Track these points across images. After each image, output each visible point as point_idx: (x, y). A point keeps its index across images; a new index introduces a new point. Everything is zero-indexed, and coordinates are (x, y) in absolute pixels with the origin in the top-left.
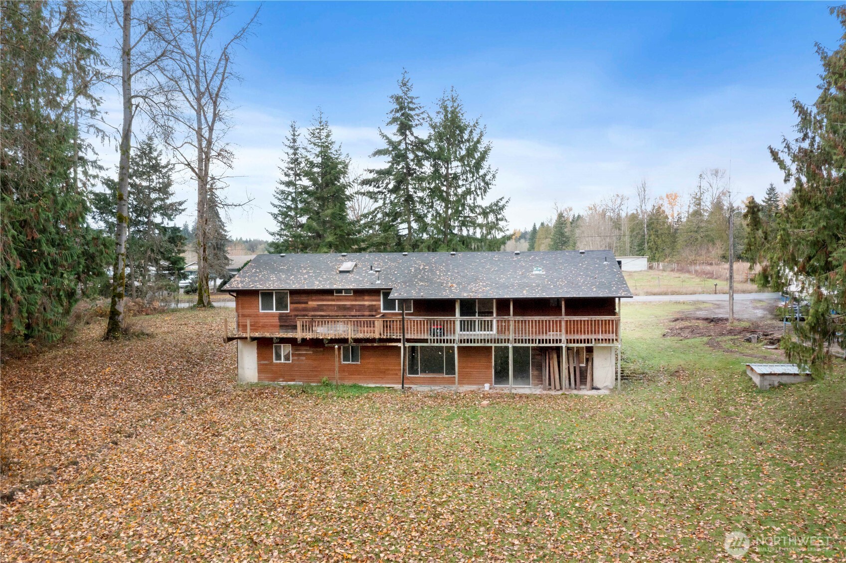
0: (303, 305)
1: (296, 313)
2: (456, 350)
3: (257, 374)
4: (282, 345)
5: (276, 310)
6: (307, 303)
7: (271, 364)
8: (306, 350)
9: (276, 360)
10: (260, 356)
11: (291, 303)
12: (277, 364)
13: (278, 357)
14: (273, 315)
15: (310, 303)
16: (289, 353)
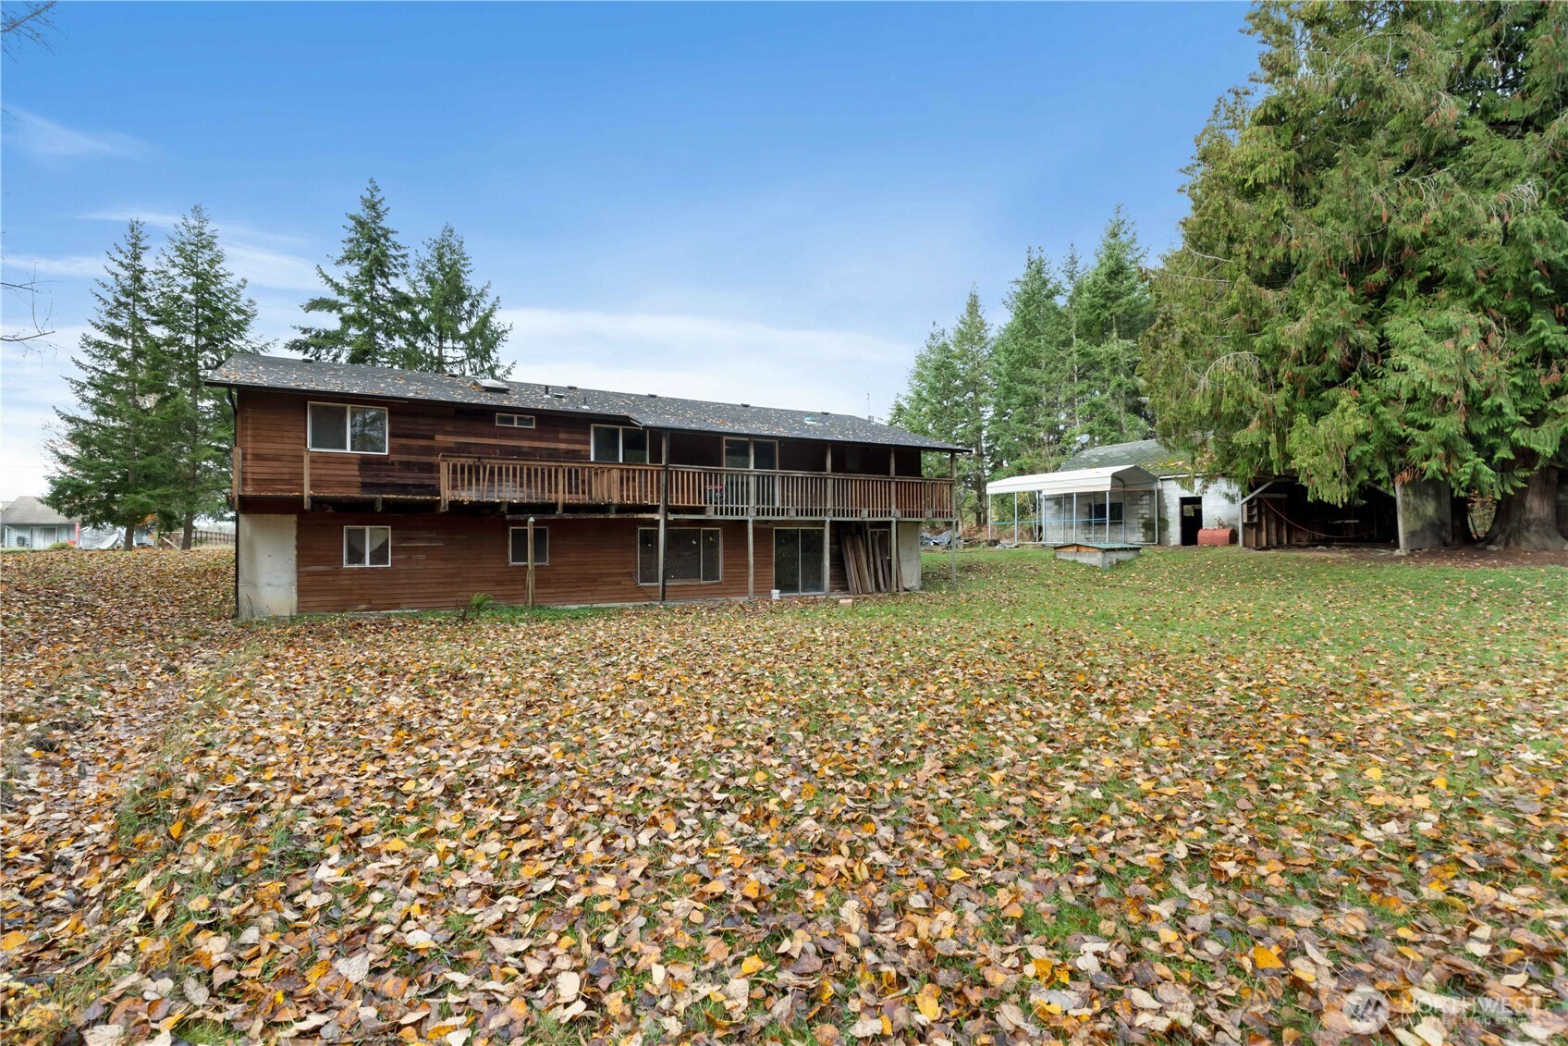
0: (423, 442)
1: (405, 458)
2: (750, 526)
3: (295, 597)
4: (368, 528)
5: (352, 449)
6: (432, 438)
7: (338, 572)
8: (431, 540)
9: (350, 562)
10: (304, 555)
11: (392, 435)
12: (353, 572)
13: (356, 556)
14: (344, 460)
15: (439, 438)
16: (384, 546)
